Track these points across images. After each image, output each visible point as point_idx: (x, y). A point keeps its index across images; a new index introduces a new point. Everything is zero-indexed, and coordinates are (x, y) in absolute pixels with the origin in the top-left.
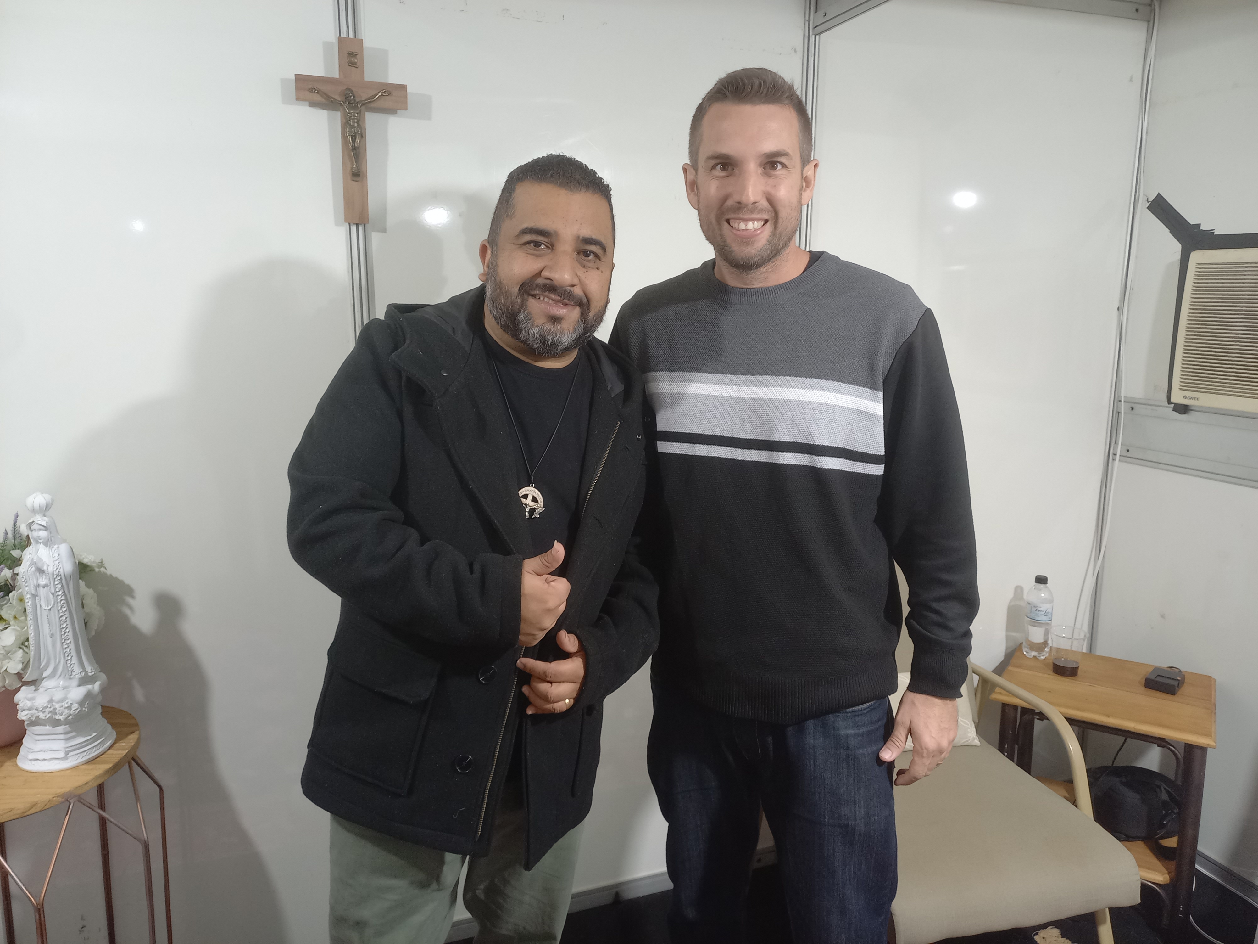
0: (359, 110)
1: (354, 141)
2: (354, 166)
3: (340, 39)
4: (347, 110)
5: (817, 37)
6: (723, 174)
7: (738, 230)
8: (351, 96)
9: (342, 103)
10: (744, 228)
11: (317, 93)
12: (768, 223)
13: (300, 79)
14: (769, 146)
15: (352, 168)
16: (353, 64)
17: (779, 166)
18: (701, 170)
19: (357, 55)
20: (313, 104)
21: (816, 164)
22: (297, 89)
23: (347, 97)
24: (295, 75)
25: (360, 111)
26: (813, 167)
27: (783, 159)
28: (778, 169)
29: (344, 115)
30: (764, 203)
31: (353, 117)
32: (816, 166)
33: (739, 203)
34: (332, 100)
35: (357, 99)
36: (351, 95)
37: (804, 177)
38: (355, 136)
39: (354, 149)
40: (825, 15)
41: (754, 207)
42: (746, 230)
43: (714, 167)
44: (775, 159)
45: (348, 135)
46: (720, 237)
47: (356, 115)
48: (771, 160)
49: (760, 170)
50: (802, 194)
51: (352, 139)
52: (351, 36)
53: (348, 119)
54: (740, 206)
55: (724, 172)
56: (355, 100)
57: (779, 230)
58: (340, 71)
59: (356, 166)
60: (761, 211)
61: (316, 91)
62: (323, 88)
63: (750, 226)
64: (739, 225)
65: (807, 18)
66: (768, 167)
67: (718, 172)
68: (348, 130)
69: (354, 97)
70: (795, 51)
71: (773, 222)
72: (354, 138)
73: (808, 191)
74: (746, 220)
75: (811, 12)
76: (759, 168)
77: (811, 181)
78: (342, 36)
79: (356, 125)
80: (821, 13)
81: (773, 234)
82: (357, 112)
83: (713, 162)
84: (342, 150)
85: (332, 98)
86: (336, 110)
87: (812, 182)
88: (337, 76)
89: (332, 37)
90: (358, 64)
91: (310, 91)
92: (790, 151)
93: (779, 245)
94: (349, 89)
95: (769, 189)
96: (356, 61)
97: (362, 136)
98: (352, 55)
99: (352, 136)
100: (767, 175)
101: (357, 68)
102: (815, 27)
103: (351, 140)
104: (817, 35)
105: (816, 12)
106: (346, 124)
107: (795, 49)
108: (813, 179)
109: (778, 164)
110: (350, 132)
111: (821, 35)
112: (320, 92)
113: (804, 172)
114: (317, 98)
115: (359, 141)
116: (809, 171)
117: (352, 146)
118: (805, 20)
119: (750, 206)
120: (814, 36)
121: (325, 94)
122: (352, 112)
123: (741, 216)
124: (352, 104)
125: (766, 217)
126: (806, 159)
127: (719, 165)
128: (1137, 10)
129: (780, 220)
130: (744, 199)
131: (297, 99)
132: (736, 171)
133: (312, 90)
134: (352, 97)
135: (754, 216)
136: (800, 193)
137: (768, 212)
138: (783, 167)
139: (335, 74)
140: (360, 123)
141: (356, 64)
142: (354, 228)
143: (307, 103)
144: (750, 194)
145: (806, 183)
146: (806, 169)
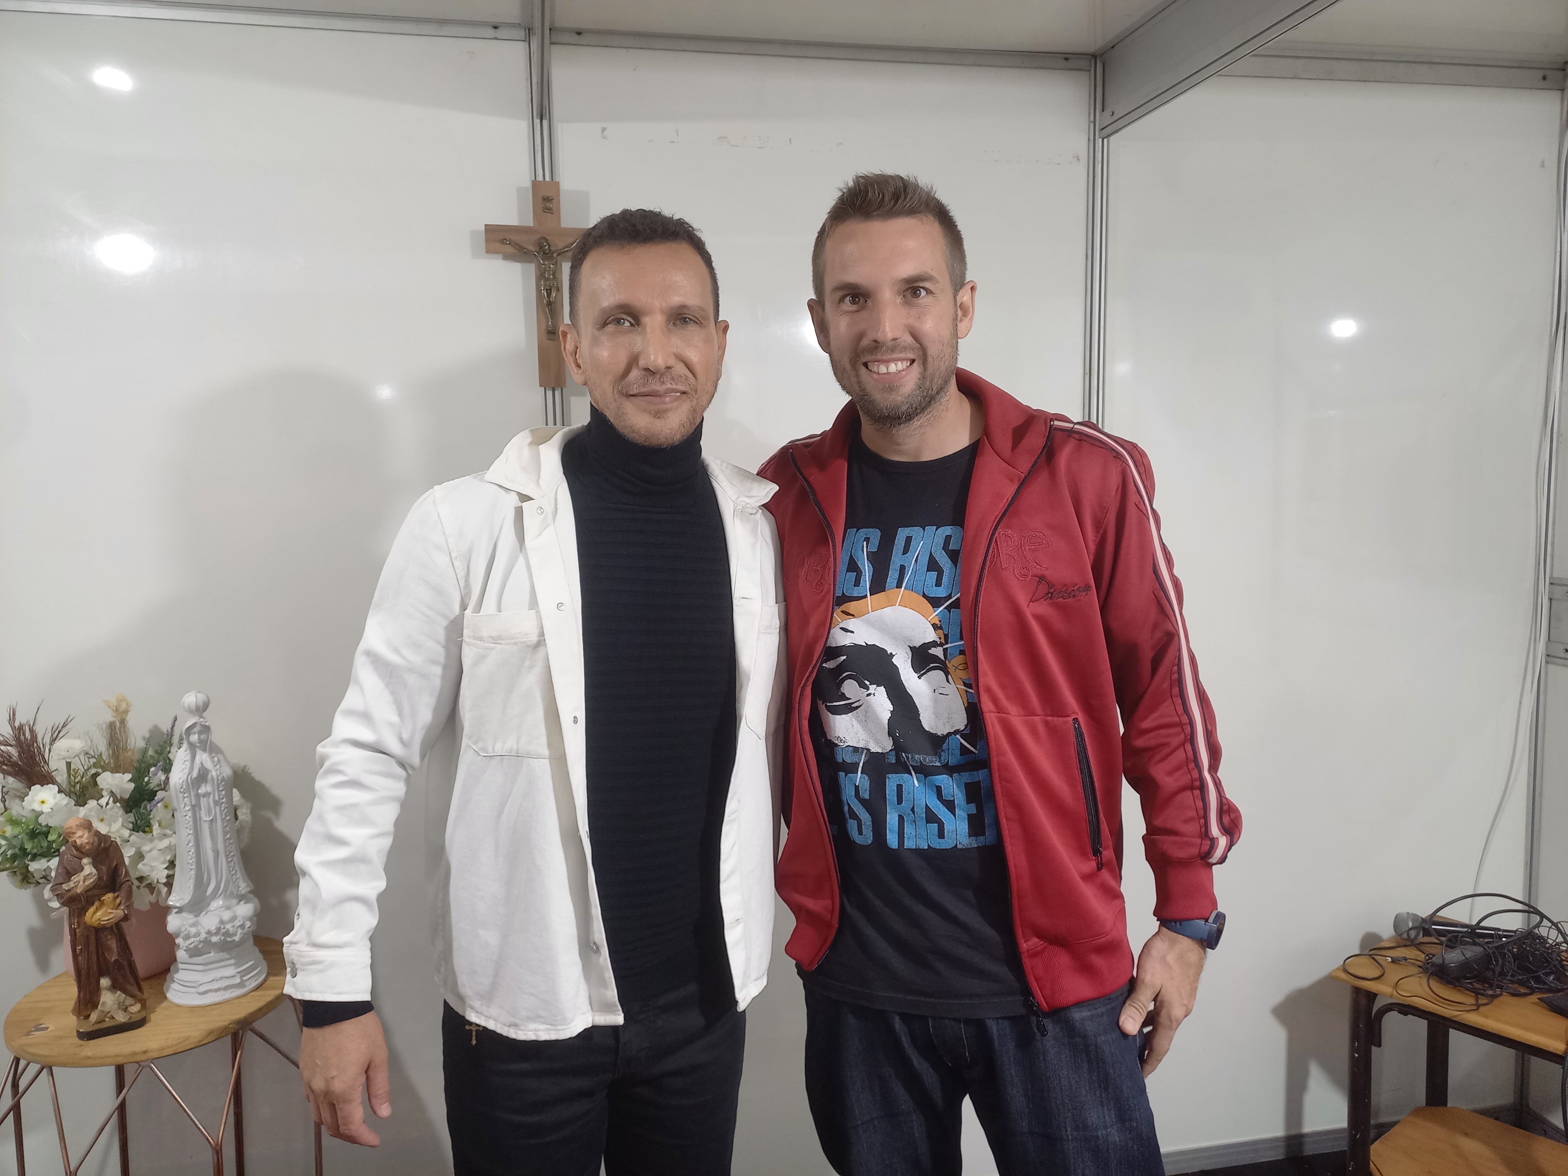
0: (555, 260)
1: (549, 295)
2: (550, 324)
3: (535, 184)
4: (541, 261)
5: (1105, 140)
6: (854, 308)
7: (878, 374)
8: (545, 246)
9: (536, 253)
10: (886, 372)
11: (509, 244)
12: (915, 363)
13: (491, 230)
14: (907, 270)
15: (547, 326)
16: (548, 210)
17: (922, 292)
18: (828, 305)
19: (552, 199)
20: (507, 257)
21: (973, 286)
22: (487, 240)
23: (541, 247)
24: (485, 225)
25: (556, 262)
26: (970, 290)
27: (927, 285)
28: (922, 296)
29: (539, 266)
30: (909, 339)
31: (548, 269)
32: (973, 289)
33: (875, 341)
34: (525, 250)
35: (553, 249)
36: (545, 244)
37: (958, 305)
38: (550, 290)
39: (550, 304)
40: (1113, 115)
41: (895, 346)
42: (888, 373)
43: (841, 300)
44: (915, 285)
45: (542, 288)
46: (858, 385)
47: (552, 266)
48: (911, 285)
49: (899, 300)
50: (957, 325)
51: (547, 293)
52: (548, 179)
53: (543, 271)
54: (876, 346)
55: (855, 305)
56: (550, 250)
57: (930, 371)
58: (534, 219)
59: (552, 323)
60: (905, 349)
61: (508, 242)
62: (515, 238)
63: (893, 368)
64: (878, 368)
65: (1092, 119)
66: (908, 294)
67: (847, 305)
68: (543, 283)
69: (549, 246)
70: (1078, 159)
71: (921, 362)
72: (549, 292)
73: (966, 320)
74: (887, 362)
75: (1097, 114)
76: (897, 297)
77: (969, 308)
78: (537, 179)
79: (552, 277)
80: (1108, 112)
81: (923, 377)
82: (553, 263)
83: (840, 294)
84: (537, 307)
85: (525, 249)
86: (531, 262)
87: (971, 309)
88: (532, 225)
89: (527, 183)
90: (554, 209)
91: (501, 243)
92: (934, 273)
93: (932, 389)
94: (545, 238)
95: (911, 321)
96: (551, 206)
97: (558, 290)
98: (547, 199)
99: (547, 290)
100: (907, 303)
101: (552, 213)
102: (1103, 129)
103: (545, 294)
104: (1105, 138)
105: (1103, 111)
106: (541, 276)
107: (1077, 157)
108: (971, 305)
109: (922, 290)
110: (545, 285)
111: (1112, 138)
112: (512, 243)
113: (958, 298)
114: (509, 249)
115: (554, 295)
116: (964, 296)
117: (547, 302)
118: (1090, 121)
119: (890, 344)
120: (1100, 140)
121: (517, 244)
122: (547, 263)
123: (879, 357)
124: (548, 254)
125: (911, 356)
126: (959, 282)
127: (848, 298)
128: (1544, 78)
129: (930, 359)
130: (880, 337)
131: (487, 252)
132: (869, 302)
133: (503, 241)
134: (547, 247)
135: (895, 356)
136: (953, 324)
137: (913, 350)
138: (927, 293)
139: (529, 222)
140: (557, 275)
141: (552, 210)
142: (549, 393)
143: (501, 256)
144: (887, 329)
145: (963, 311)
146: (961, 293)
